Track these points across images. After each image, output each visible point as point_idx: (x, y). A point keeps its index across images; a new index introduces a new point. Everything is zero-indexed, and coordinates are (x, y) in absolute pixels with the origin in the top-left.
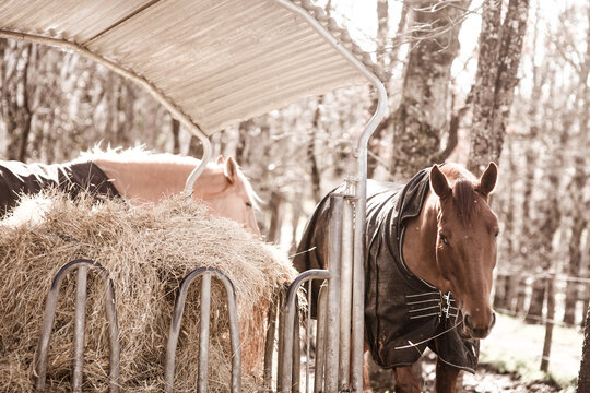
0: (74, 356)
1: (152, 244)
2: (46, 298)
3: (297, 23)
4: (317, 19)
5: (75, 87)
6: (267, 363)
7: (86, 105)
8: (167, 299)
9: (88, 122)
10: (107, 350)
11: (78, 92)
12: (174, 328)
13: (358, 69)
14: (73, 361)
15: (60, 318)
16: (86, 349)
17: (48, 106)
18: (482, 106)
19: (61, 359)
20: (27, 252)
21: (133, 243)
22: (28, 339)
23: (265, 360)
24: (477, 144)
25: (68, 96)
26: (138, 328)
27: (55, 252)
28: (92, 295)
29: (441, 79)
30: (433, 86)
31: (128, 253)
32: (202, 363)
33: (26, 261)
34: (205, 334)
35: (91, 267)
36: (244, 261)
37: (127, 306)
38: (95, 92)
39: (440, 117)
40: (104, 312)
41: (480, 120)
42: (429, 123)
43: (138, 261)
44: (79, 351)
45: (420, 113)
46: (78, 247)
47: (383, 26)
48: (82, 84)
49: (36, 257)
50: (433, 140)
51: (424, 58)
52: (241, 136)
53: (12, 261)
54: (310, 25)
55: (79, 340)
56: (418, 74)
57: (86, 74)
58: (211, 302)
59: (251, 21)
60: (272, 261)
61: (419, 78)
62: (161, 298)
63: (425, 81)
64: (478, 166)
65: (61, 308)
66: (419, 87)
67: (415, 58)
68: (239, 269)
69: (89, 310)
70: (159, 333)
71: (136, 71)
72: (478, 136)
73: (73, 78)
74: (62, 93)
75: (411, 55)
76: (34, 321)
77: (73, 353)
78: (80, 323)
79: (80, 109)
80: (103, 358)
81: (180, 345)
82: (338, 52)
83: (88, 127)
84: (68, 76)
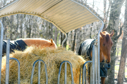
0: (38, 80)
1: (54, 56)
2: (32, 68)
3: (84, 9)
4: (88, 8)
5: (40, 24)
6: (80, 81)
7: (43, 27)
8: (58, 67)
9: (43, 31)
10: (45, 79)
11: (41, 25)
12: (59, 74)
13: (97, 18)
14: (38, 81)
15: (35, 72)
16: (41, 78)
17: (35, 28)
18: (126, 25)
19: (35, 81)
20: (28, 58)
21: (50, 56)
22: (29, 76)
23: (79, 80)
24: (125, 33)
25: (39, 26)
26: (51, 74)
27: (34, 58)
28: (42, 67)
29: (117, 20)
30: (115, 21)
31: (49, 58)
32: (65, 81)
33: (28, 60)
34: (66, 75)
35: (41, 61)
36: (74, 60)
37: (49, 69)
38: (45, 25)
39: (117, 28)
40: (44, 71)
41: (125, 28)
42: (115, 29)
43: (51, 60)
44: (39, 79)
45: (113, 27)
46: (39, 57)
47: (105, 9)
48: (42, 23)
49: (30, 59)
50: (116, 33)
51: (113, 15)
52: (75, 33)
53: (25, 60)
54: (87, 9)
55: (39, 76)
56: (112, 19)
57: (42, 21)
58: (67, 68)
59: (74, 9)
60: (80, 59)
61: (112, 20)
62: (56, 67)
63: (114, 20)
64: (125, 38)
65: (35, 70)
66: (112, 22)
67: (111, 15)
68: (73, 61)
69: (41, 70)
70: (56, 75)
71: (51, 20)
72: (125, 31)
73: (40, 22)
74: (38, 25)
75: (110, 15)
76: (30, 73)
77: (38, 79)
78: (39, 73)
79: (41, 28)
80: (44, 80)
81: (60, 77)
82: (93, 15)
83: (43, 32)
84: (39, 21)
